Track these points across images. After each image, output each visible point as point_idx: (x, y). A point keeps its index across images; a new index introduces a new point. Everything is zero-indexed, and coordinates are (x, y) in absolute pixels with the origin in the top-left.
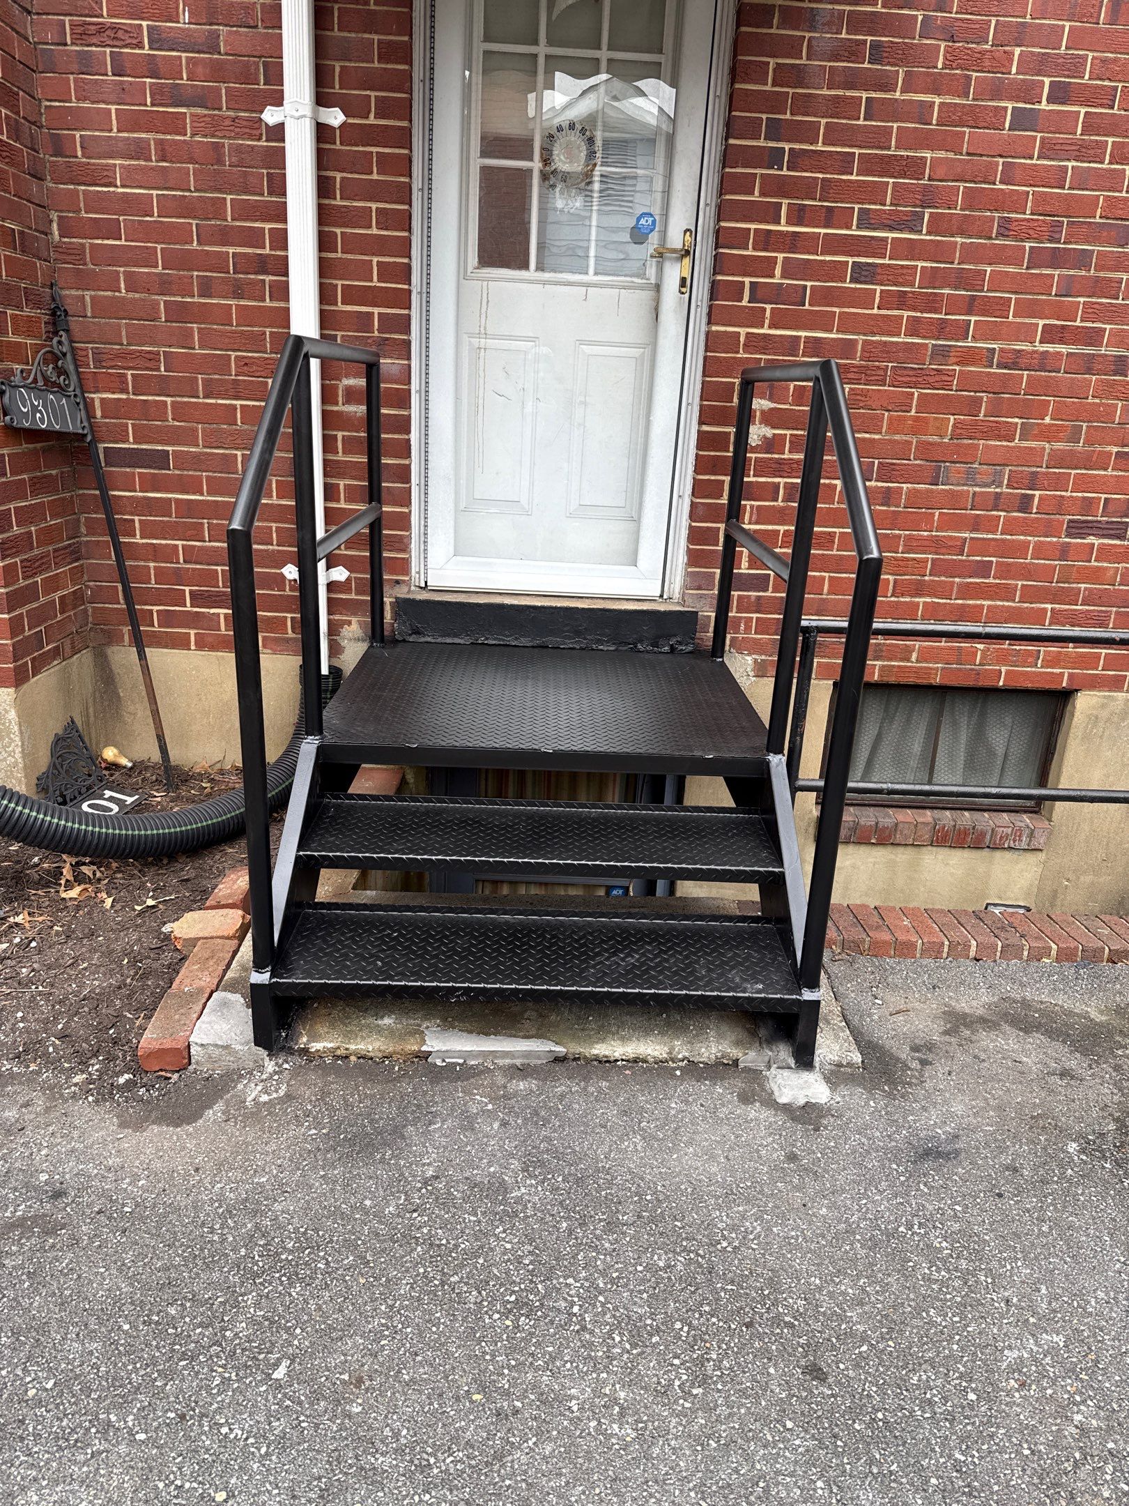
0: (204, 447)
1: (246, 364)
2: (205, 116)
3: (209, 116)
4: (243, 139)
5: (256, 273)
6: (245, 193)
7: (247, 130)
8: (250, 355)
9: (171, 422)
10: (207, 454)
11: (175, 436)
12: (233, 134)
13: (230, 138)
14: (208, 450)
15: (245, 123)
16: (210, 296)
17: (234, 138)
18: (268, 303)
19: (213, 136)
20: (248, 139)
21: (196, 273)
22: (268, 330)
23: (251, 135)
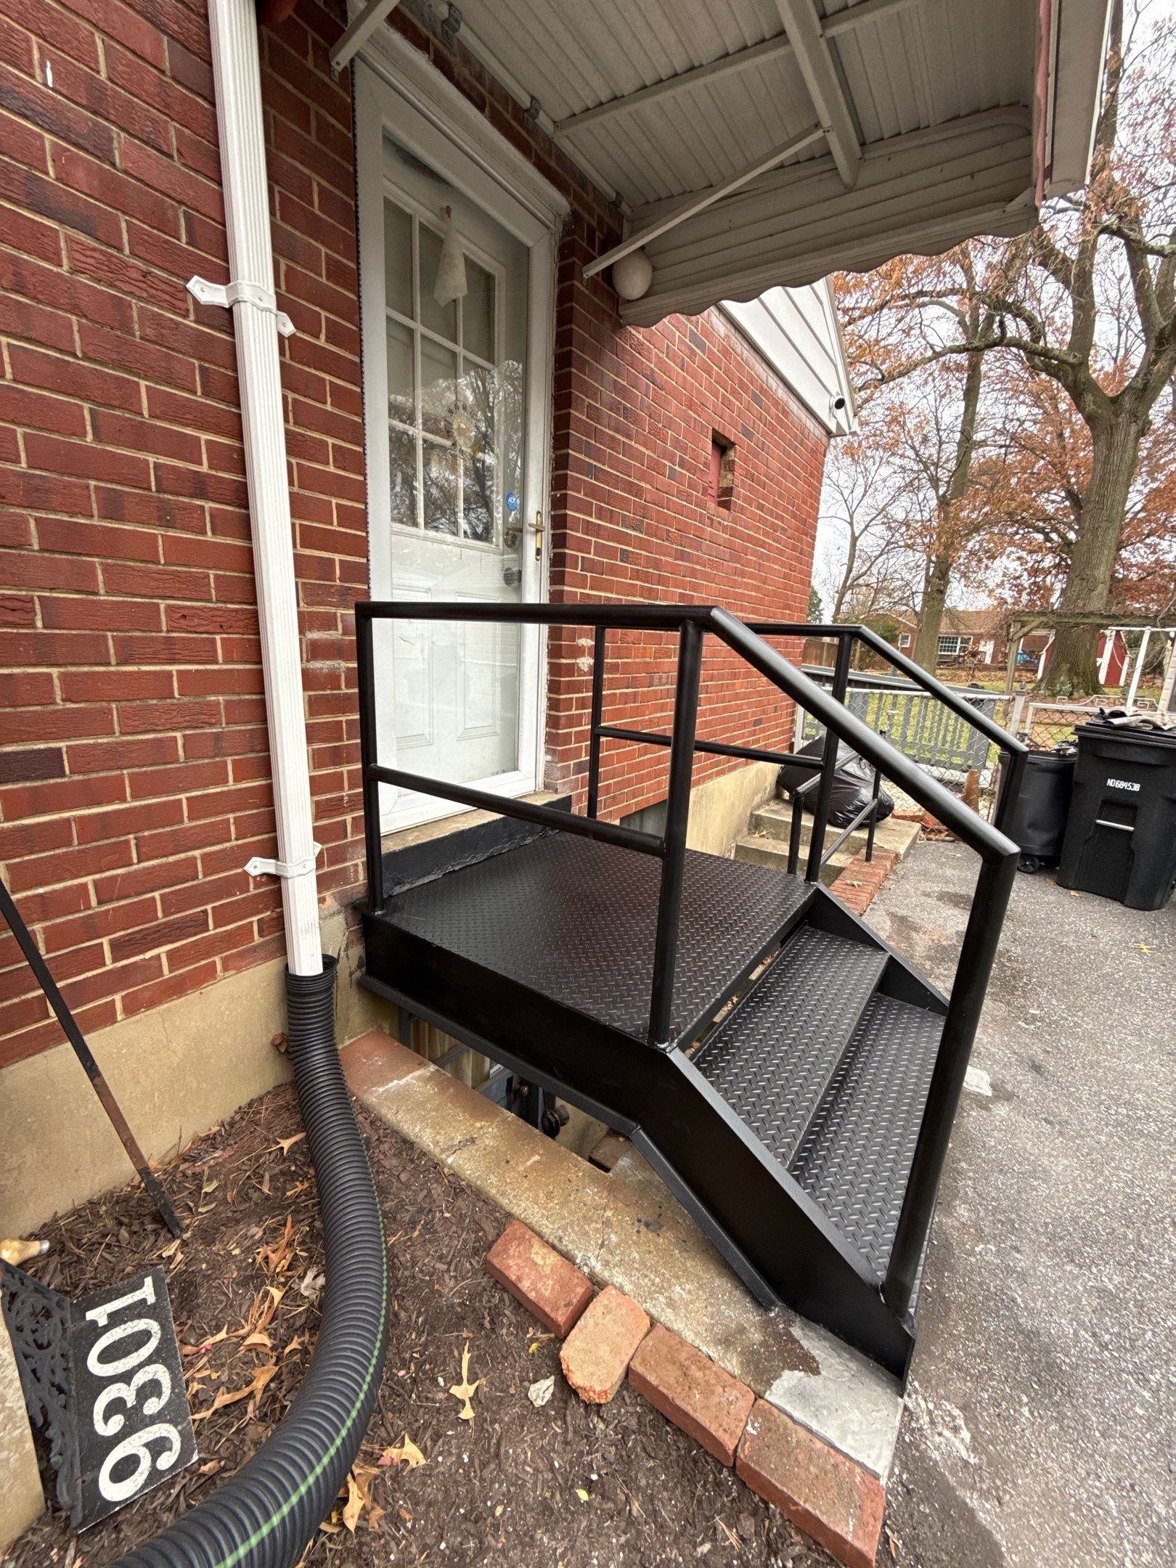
0: (122, 733)
1: (184, 616)
2: (94, 250)
3: (102, 252)
4: (161, 307)
5: (191, 496)
6: (168, 384)
7: (167, 297)
8: (188, 603)
9: (60, 705)
10: (129, 743)
11: (68, 725)
12: (145, 295)
13: (139, 298)
14: (130, 738)
15: (164, 287)
16: (120, 519)
17: (148, 302)
18: (209, 537)
19: (111, 285)
20: (169, 310)
21: (93, 483)
22: (212, 573)
23: (173, 305)
